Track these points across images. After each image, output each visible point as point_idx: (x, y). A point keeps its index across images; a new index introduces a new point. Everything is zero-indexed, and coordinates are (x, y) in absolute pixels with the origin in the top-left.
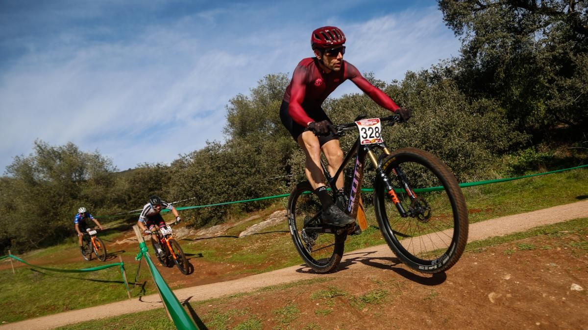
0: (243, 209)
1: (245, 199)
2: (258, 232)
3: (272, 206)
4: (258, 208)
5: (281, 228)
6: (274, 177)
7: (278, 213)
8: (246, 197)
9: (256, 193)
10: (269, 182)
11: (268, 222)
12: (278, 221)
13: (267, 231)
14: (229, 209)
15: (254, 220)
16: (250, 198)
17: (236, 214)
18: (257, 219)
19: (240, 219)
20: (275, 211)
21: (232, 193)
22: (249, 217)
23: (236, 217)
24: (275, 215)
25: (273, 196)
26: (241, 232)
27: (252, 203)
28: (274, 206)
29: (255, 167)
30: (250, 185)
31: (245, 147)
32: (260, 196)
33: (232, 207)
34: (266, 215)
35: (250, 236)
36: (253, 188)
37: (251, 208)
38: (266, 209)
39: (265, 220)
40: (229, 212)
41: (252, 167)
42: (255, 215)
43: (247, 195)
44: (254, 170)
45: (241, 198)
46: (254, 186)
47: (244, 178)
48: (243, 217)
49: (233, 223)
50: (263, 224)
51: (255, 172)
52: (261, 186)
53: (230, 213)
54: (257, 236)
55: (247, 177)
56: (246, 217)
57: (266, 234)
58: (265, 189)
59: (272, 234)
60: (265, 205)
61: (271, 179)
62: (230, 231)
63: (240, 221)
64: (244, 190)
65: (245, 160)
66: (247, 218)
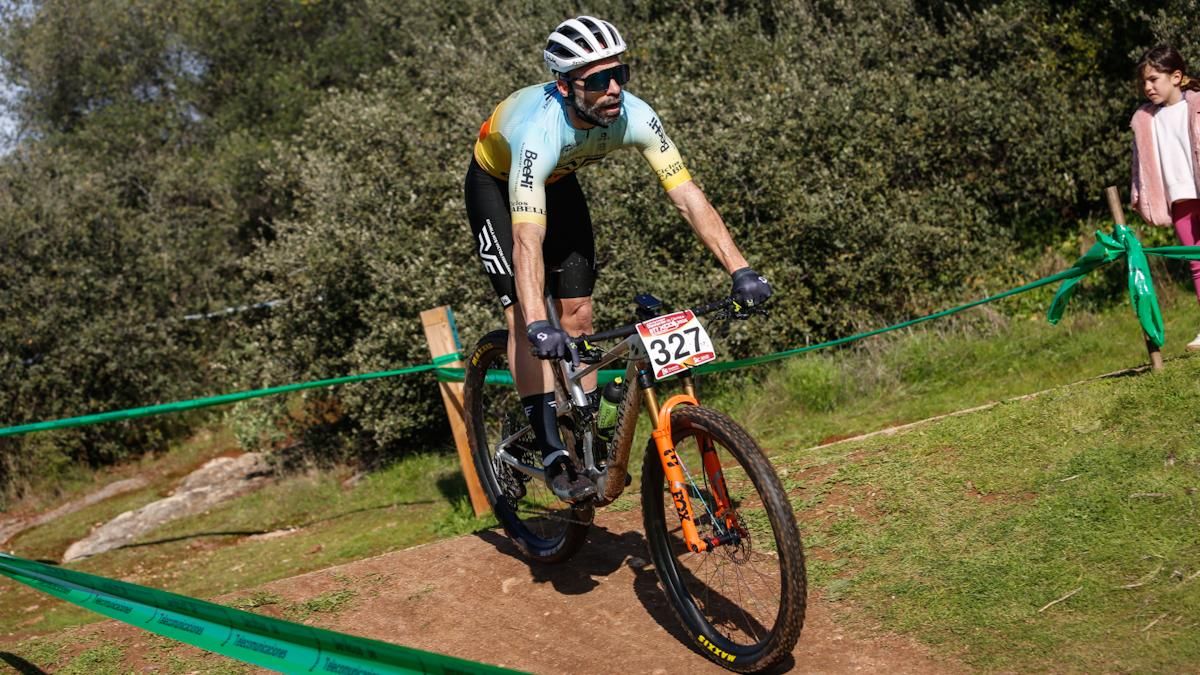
0: (75, 454)
1: (80, 413)
2: (135, 541)
3: (197, 439)
4: (137, 447)
5: (224, 522)
6: (204, 310)
7: (221, 467)
8: (87, 401)
9: (126, 382)
10: (183, 335)
11: (177, 503)
12: (214, 496)
13: (169, 536)
14: (14, 453)
15: (122, 495)
16: (103, 405)
17: (45, 476)
18: (133, 493)
19: (64, 495)
20: (208, 459)
21: (26, 385)
22: (102, 487)
23: (49, 488)
24: (205, 475)
25: (199, 393)
26: (68, 543)
27: (111, 430)
28: (207, 437)
29: (119, 271)
30: (99, 351)
31: (78, 187)
32: (147, 395)
33: (26, 447)
34: (171, 476)
35: (105, 555)
36: (112, 366)
37: (107, 447)
38: (174, 451)
39: (164, 495)
40: (13, 468)
41: (107, 274)
42: (126, 477)
43: (90, 392)
44: (114, 285)
45: (65, 406)
46: (115, 353)
47: (72, 322)
48: (77, 485)
49: (35, 514)
50: (156, 511)
51: (122, 290)
52: (149, 352)
53: (22, 473)
54: (131, 553)
55: (88, 317)
56: (89, 487)
57: (167, 545)
58: (166, 368)
59: (186, 545)
60: (167, 435)
61: (193, 323)
62: (25, 542)
63: (61, 503)
64: (75, 373)
65: (76, 245)
66: (92, 492)
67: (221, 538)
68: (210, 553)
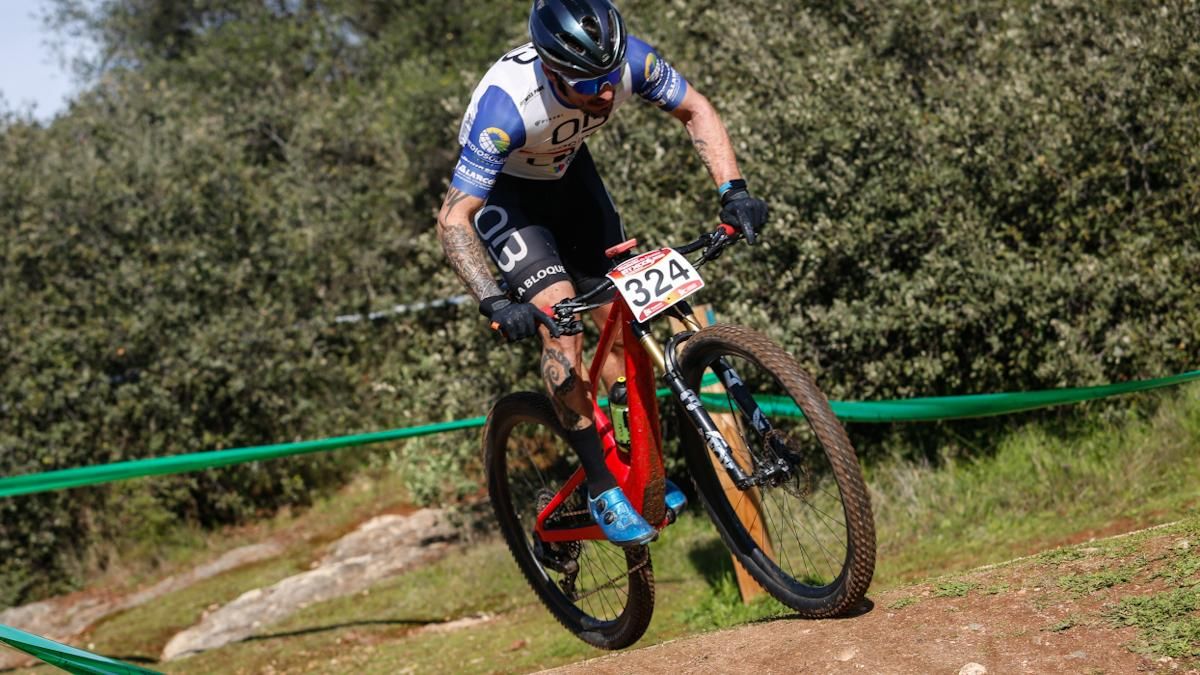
0: (181, 509)
1: (190, 450)
2: (263, 631)
3: (351, 489)
4: (268, 499)
5: (389, 606)
6: (364, 309)
7: (385, 529)
8: (198, 434)
9: (255, 409)
10: (336, 343)
11: (323, 579)
12: (375, 569)
13: (311, 624)
14: (95, 507)
15: (246, 567)
16: (222, 440)
17: (138, 539)
18: (261, 564)
19: (165, 566)
20: (367, 517)
21: (114, 413)
22: (218, 555)
23: (143, 557)
24: (364, 540)
25: (355, 425)
26: (170, 633)
27: (232, 476)
28: (366, 486)
29: (244, 254)
30: (218, 363)
31: (187, 137)
32: (284, 427)
33: (114, 499)
34: (316, 541)
35: (222, 651)
36: (238, 384)
37: (228, 499)
38: (320, 505)
39: (304, 568)
40: (94, 529)
41: (227, 258)
42: (253, 541)
43: (204, 423)
44: (238, 273)
45: (167, 441)
46: (241, 367)
47: (180, 324)
48: (184, 552)
49: (123, 592)
50: (293, 591)
51: (249, 280)
52: (288, 366)
53: (105, 535)
54: (258, 648)
55: (201, 317)
56: (200, 556)
57: (309, 637)
58: (312, 387)
59: (335, 637)
60: (310, 483)
61: (349, 327)
62: (109, 631)
63: (161, 578)
64: (183, 395)
65: (183, 218)
66: (204, 562)
67: (385, 628)
68: (370, 649)
